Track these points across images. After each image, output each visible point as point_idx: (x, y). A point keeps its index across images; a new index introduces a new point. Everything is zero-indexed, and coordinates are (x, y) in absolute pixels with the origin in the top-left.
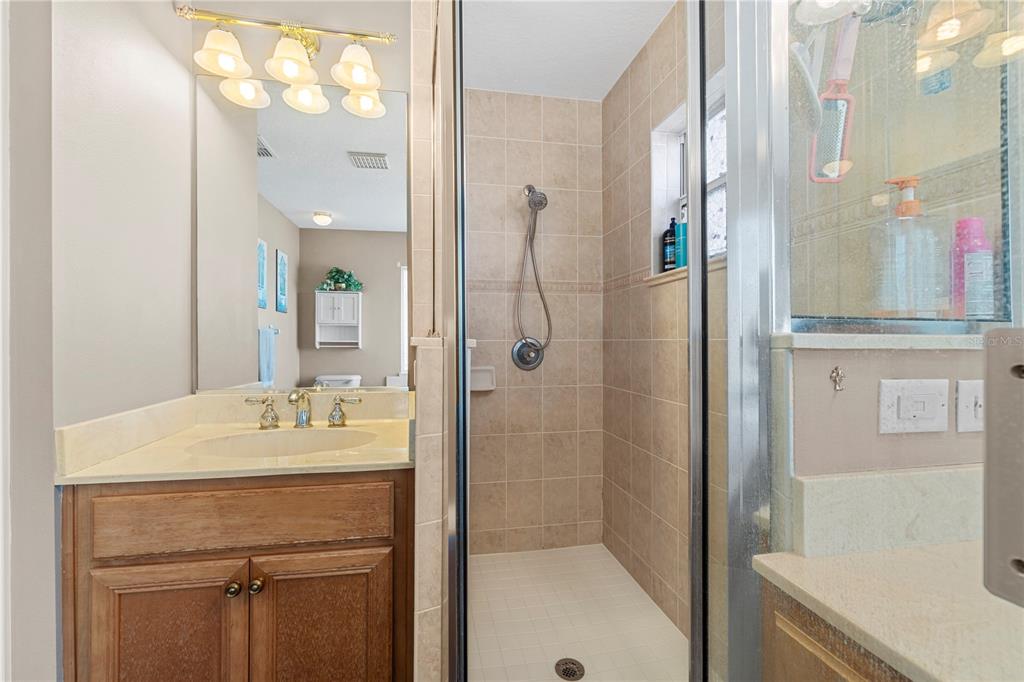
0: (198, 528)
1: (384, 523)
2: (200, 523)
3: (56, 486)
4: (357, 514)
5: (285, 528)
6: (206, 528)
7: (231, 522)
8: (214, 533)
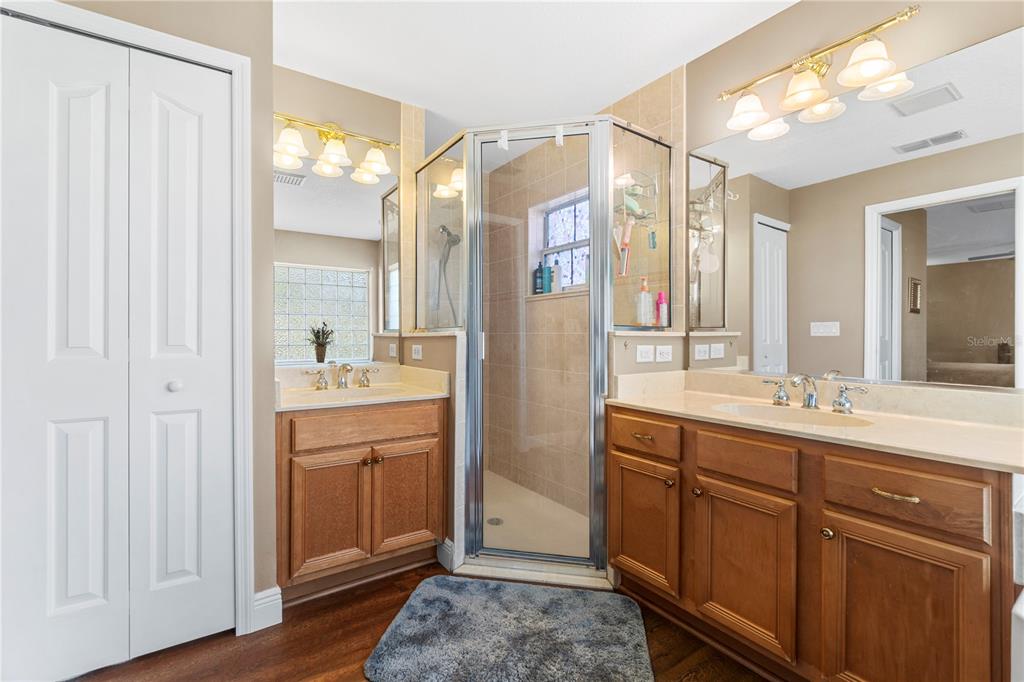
0: (348, 433)
1: (435, 427)
2: (349, 429)
3: (277, 413)
4: (423, 421)
5: (390, 430)
6: (351, 433)
7: (364, 429)
8: (356, 435)
